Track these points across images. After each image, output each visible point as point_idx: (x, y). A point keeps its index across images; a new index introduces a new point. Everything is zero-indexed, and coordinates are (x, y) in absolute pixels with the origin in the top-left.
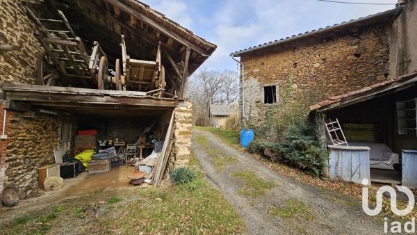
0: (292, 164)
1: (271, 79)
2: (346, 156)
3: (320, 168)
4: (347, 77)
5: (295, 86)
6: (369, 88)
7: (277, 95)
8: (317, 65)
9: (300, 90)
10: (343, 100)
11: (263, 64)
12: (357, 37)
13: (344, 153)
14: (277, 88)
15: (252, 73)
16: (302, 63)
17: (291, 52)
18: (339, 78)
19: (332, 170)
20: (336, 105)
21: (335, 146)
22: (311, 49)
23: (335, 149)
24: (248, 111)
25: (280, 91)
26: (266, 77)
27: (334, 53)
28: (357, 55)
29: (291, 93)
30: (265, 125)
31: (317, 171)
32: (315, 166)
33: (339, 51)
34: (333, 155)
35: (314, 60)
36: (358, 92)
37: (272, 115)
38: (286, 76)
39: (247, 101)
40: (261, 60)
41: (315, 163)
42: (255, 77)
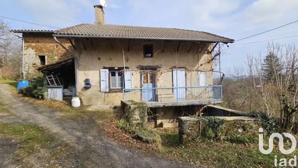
1: (43, 52)
5: (56, 58)
7: (46, 61)
9: (59, 60)
11: (38, 42)
13: (54, 89)
14: (46, 57)
15: (31, 46)
19: (49, 96)
23: (50, 87)
24: (27, 69)
26: (40, 50)
29: (54, 61)
31: (40, 97)
34: (49, 90)
38: (51, 51)
39: (26, 63)
40: (37, 39)
41: (39, 94)
42: (33, 49)
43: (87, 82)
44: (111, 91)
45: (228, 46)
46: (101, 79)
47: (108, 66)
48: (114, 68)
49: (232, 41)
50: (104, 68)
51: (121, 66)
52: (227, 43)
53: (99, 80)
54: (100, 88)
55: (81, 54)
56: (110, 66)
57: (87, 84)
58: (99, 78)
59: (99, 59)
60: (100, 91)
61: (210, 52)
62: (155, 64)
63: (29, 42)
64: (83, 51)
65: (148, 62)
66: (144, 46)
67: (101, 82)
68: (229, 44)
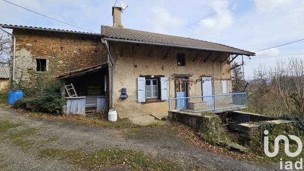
0: (45, 111)
1: (42, 54)
2: (75, 102)
3: (61, 110)
4: (91, 62)
5: (61, 62)
6: (82, 70)
7: (47, 66)
8: (75, 52)
9: (64, 65)
10: (70, 74)
11: (36, 41)
12: (96, 42)
13: (74, 101)
14: (48, 61)
15: (25, 46)
16: (66, 48)
17: (59, 39)
18: (87, 62)
19: (68, 110)
20: (67, 76)
21: (70, 97)
22: (72, 41)
23: (69, 99)
24: (19, 76)
25: (49, 63)
26: (38, 52)
27: (85, 48)
28: (96, 51)
29: (58, 66)
30: (36, 87)
31: (58, 112)
32: (58, 109)
33: (87, 47)
34: (68, 102)
35: (74, 49)
36: (77, 71)
37: (42, 80)
38: (54, 54)
39: (18, 68)
40: (34, 38)
41: (57, 107)
42: (28, 50)
43: (123, 92)
44: (147, 101)
45: (250, 58)
46: (139, 88)
47: (145, 75)
48: (151, 76)
49: (253, 54)
50: (141, 76)
51: (157, 74)
52: (249, 56)
53: (136, 89)
54: (137, 98)
55: (116, 61)
56: (146, 74)
57: (123, 94)
58: (135, 87)
59: (136, 66)
60: (137, 101)
61: (230, 63)
62: (187, 73)
63: (22, 41)
64: (119, 57)
65: (181, 71)
66: (178, 54)
67: (139, 91)
68: (251, 57)
